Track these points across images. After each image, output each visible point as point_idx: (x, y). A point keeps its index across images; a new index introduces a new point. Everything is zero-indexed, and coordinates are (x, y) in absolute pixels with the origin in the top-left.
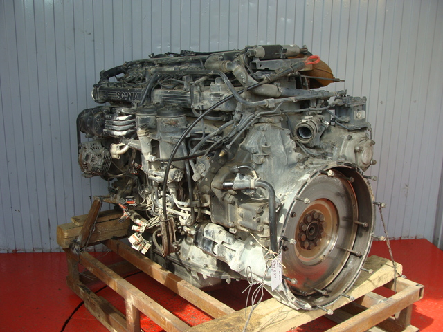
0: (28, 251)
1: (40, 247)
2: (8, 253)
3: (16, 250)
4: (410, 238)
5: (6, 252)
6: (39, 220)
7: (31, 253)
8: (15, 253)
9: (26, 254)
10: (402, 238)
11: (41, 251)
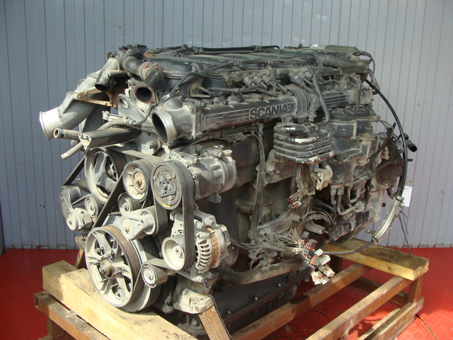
0: (52, 248)
1: (64, 243)
2: (32, 249)
3: (40, 246)
4: (445, 246)
5: (30, 247)
7: (54, 250)
8: (39, 249)
9: (49, 250)
10: (437, 246)
11: (65, 248)
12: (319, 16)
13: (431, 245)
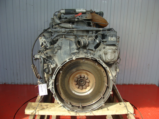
1: (14, 82)
2: (2, 84)
4: (149, 84)
6: (14, 73)
8: (5, 84)
9: (9, 85)
10: (147, 84)
11: (14, 84)
12: (103, 1)
13: (145, 83)
